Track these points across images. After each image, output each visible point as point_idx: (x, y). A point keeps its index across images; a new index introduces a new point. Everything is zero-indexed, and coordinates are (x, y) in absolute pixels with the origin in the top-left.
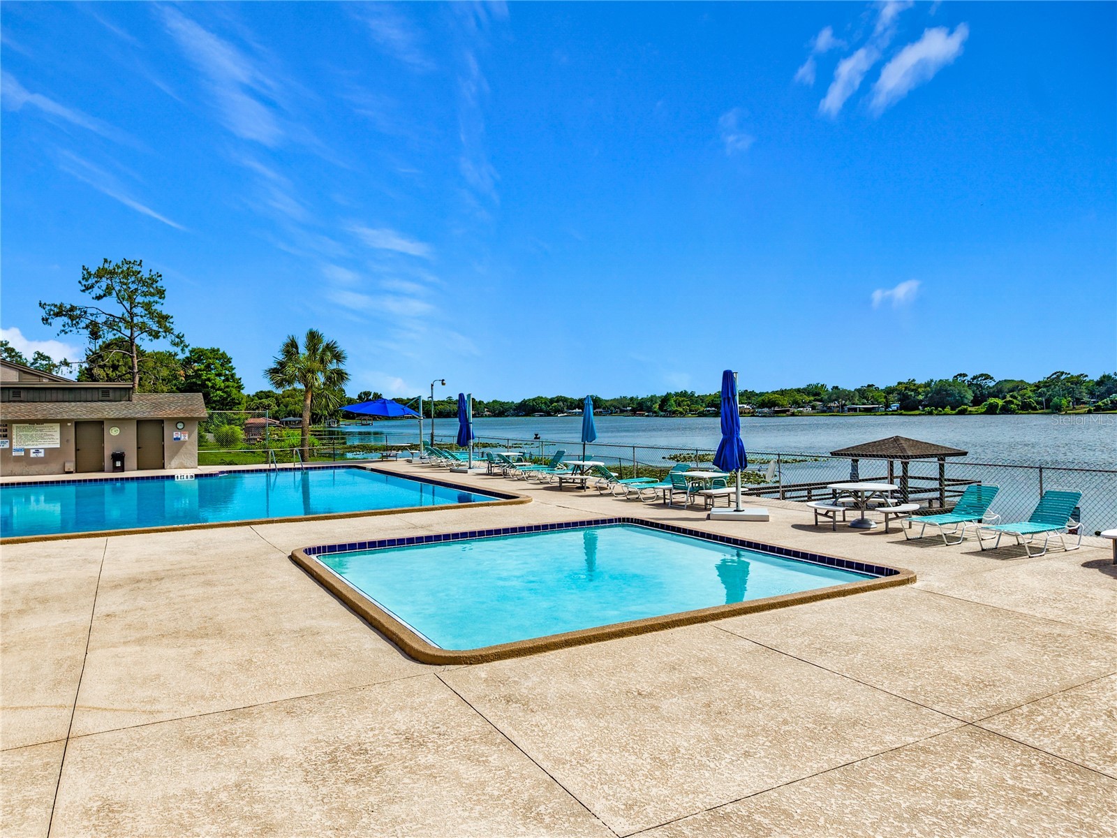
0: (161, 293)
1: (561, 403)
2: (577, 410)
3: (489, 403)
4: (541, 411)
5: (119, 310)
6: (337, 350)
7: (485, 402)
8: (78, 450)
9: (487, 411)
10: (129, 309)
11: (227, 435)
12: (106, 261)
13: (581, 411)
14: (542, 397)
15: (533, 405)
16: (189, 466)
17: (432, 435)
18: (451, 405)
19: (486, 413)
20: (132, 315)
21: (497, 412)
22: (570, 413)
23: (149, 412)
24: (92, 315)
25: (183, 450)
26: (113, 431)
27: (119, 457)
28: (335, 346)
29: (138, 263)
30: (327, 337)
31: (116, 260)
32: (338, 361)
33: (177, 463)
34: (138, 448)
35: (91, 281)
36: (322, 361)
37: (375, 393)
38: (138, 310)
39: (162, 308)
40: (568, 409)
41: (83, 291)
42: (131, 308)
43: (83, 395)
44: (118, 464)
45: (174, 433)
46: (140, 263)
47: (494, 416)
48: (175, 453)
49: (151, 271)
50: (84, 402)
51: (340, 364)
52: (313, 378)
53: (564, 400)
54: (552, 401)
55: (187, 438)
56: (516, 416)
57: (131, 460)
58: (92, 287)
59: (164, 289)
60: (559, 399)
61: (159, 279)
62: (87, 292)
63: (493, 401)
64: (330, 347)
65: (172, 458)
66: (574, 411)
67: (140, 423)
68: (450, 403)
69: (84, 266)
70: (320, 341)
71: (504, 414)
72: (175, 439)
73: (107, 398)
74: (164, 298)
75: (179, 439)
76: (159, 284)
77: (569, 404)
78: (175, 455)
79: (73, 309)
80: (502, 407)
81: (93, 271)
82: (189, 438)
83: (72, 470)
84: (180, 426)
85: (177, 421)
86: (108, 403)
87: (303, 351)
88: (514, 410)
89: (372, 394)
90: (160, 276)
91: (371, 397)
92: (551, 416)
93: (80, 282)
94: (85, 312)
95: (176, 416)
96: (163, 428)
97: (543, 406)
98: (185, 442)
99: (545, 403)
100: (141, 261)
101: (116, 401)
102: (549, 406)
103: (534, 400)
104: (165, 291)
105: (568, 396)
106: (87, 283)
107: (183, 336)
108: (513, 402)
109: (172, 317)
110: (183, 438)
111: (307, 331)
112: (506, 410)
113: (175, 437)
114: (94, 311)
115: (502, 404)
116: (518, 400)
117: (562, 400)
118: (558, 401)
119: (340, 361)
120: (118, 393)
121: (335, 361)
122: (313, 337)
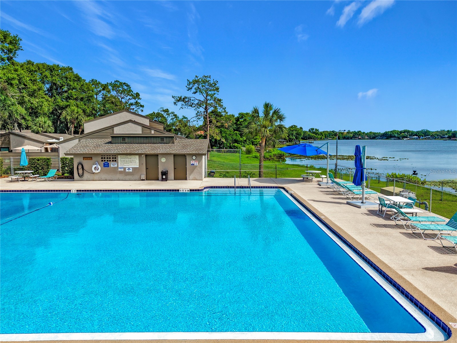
0: (217, 89)
1: (406, 133)
2: (415, 137)
3: (368, 133)
4: (395, 137)
5: (202, 98)
6: (280, 113)
7: (366, 133)
8: (147, 169)
9: (367, 137)
10: (205, 97)
11: (249, 149)
12: (196, 77)
13: (417, 137)
14: (396, 130)
15: (391, 134)
16: (198, 178)
17: (336, 165)
18: (350, 134)
19: (366, 138)
20: (207, 100)
21: (372, 137)
22: (411, 138)
23: (179, 150)
24: (193, 100)
25: (196, 170)
26: (163, 160)
27: (164, 173)
28: (279, 111)
29: (209, 77)
30: (275, 106)
31: (200, 76)
32: (281, 120)
33: (193, 177)
34: (175, 169)
35: (191, 86)
36: (271, 121)
37: (316, 129)
38: (209, 98)
39: (218, 96)
40: (410, 136)
41: (188, 90)
42: (206, 96)
43: (153, 140)
44: (164, 177)
45: (191, 161)
46: (210, 77)
47: (371, 139)
48: (192, 172)
49: (213, 80)
50: (153, 143)
51: (281, 121)
52: (265, 131)
53: (408, 132)
54: (401, 132)
55: (197, 164)
56: (381, 139)
57: (171, 175)
58: (191, 88)
59: (218, 87)
60: (405, 132)
61: (217, 83)
62: (189, 90)
63: (370, 132)
64: (276, 112)
65: (190, 174)
66: (414, 137)
67: (175, 155)
68: (349, 133)
69: (187, 80)
70: (271, 108)
71: (375, 138)
72: (192, 164)
73: (163, 142)
74: (218, 92)
75: (194, 165)
76: (217, 86)
77: (411, 134)
78: (192, 173)
79: (186, 98)
80: (374, 135)
81: (191, 81)
82: (198, 164)
83: (144, 179)
84: (194, 158)
85: (192, 155)
86: (163, 144)
87: (261, 114)
88: (381, 136)
89: (315, 129)
90: (217, 82)
91: (314, 131)
92: (400, 139)
93: (186, 86)
94: (190, 99)
95: (191, 153)
96: (186, 158)
97: (396, 135)
98: (196, 166)
99: (397, 133)
100: (210, 76)
101: (167, 144)
102: (399, 135)
103: (391, 132)
104: (219, 88)
105: (410, 130)
106: (189, 87)
107: (225, 108)
108: (380, 133)
109: (222, 100)
110: (195, 164)
111: (264, 103)
112: (376, 136)
113: (192, 163)
114: (193, 99)
115: (374, 133)
116: (382, 132)
117: (407, 132)
118: (404, 132)
119: (282, 120)
120: (168, 139)
121: (279, 120)
122: (267, 106)
